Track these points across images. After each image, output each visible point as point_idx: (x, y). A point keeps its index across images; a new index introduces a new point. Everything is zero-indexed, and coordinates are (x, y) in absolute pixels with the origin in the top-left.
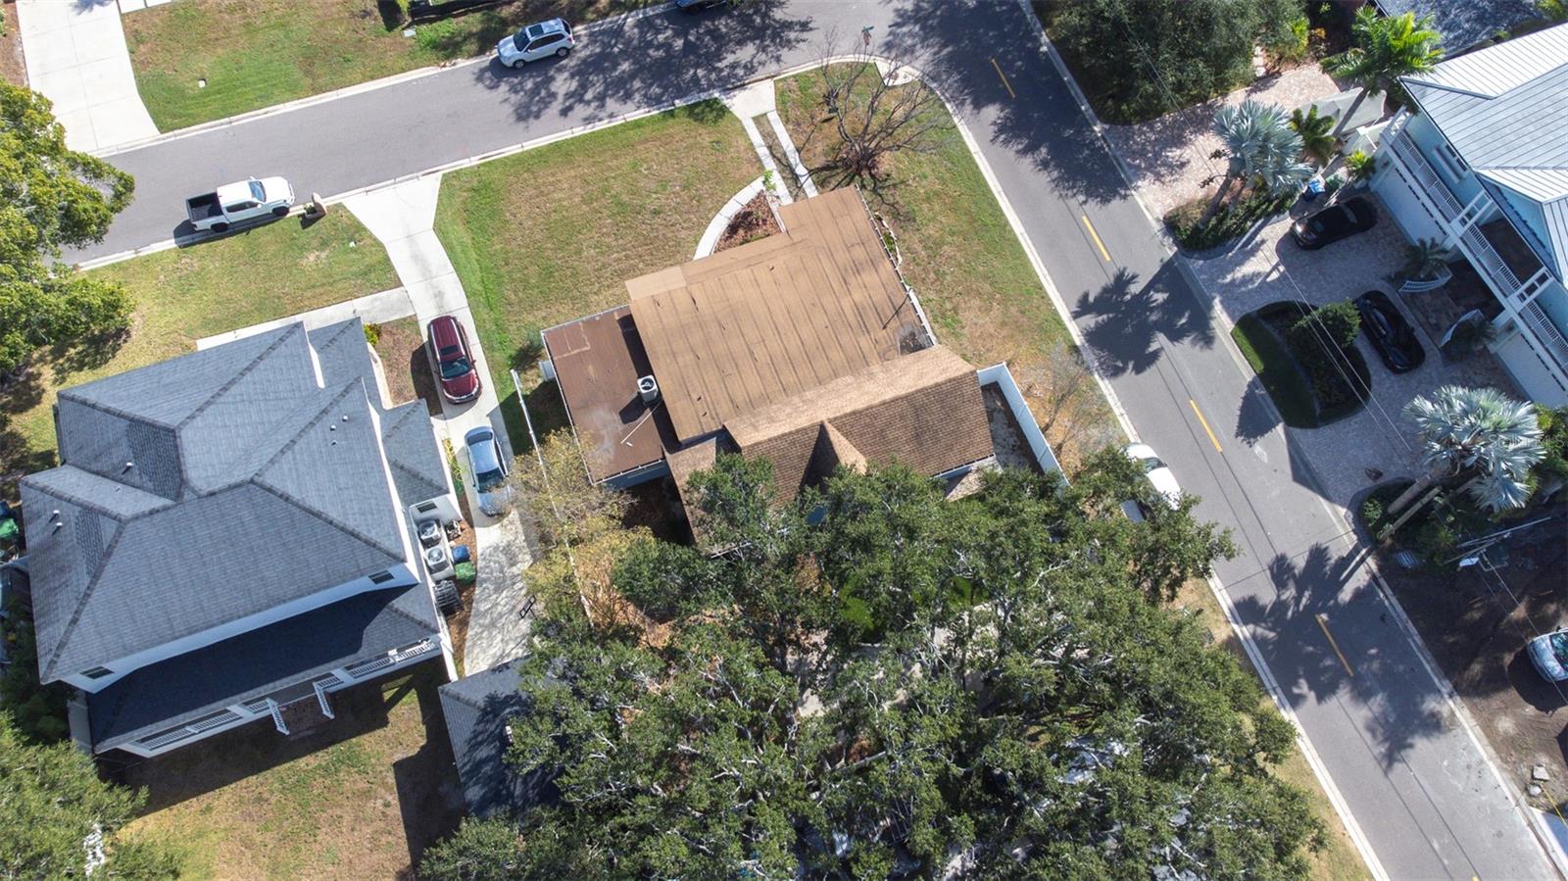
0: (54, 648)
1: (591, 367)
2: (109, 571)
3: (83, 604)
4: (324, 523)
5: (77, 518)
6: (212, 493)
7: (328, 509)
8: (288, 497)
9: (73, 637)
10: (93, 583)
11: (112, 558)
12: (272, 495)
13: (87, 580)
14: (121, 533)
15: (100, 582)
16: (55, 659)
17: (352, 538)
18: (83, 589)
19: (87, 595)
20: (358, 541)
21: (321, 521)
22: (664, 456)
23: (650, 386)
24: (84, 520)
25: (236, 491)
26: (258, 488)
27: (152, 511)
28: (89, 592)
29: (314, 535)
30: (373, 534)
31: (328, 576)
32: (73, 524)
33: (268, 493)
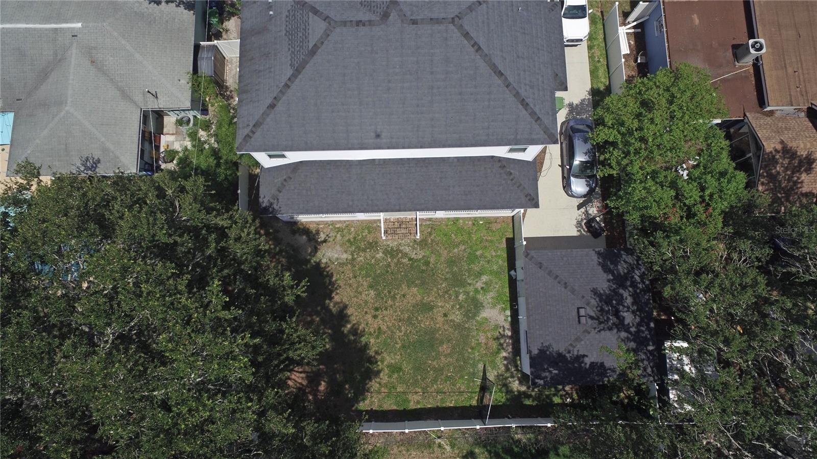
0: (251, 125)
1: (695, 17)
2: (309, 69)
3: (282, 92)
4: (502, 85)
5: (289, 11)
6: (414, 22)
7: (507, 73)
8: (479, 48)
9: (268, 120)
10: (294, 76)
11: (315, 57)
12: (466, 42)
13: (289, 72)
14: (329, 35)
15: (300, 76)
16: (251, 134)
17: (521, 107)
18: (284, 79)
19: (287, 86)
20: (524, 112)
21: (500, 82)
22: (745, 115)
23: (761, 49)
24: (294, 15)
25: (437, 27)
26: (456, 30)
27: (359, 23)
28: (289, 83)
29: (489, 93)
30: (537, 110)
31: (488, 135)
32: (284, 16)
33: (463, 38)
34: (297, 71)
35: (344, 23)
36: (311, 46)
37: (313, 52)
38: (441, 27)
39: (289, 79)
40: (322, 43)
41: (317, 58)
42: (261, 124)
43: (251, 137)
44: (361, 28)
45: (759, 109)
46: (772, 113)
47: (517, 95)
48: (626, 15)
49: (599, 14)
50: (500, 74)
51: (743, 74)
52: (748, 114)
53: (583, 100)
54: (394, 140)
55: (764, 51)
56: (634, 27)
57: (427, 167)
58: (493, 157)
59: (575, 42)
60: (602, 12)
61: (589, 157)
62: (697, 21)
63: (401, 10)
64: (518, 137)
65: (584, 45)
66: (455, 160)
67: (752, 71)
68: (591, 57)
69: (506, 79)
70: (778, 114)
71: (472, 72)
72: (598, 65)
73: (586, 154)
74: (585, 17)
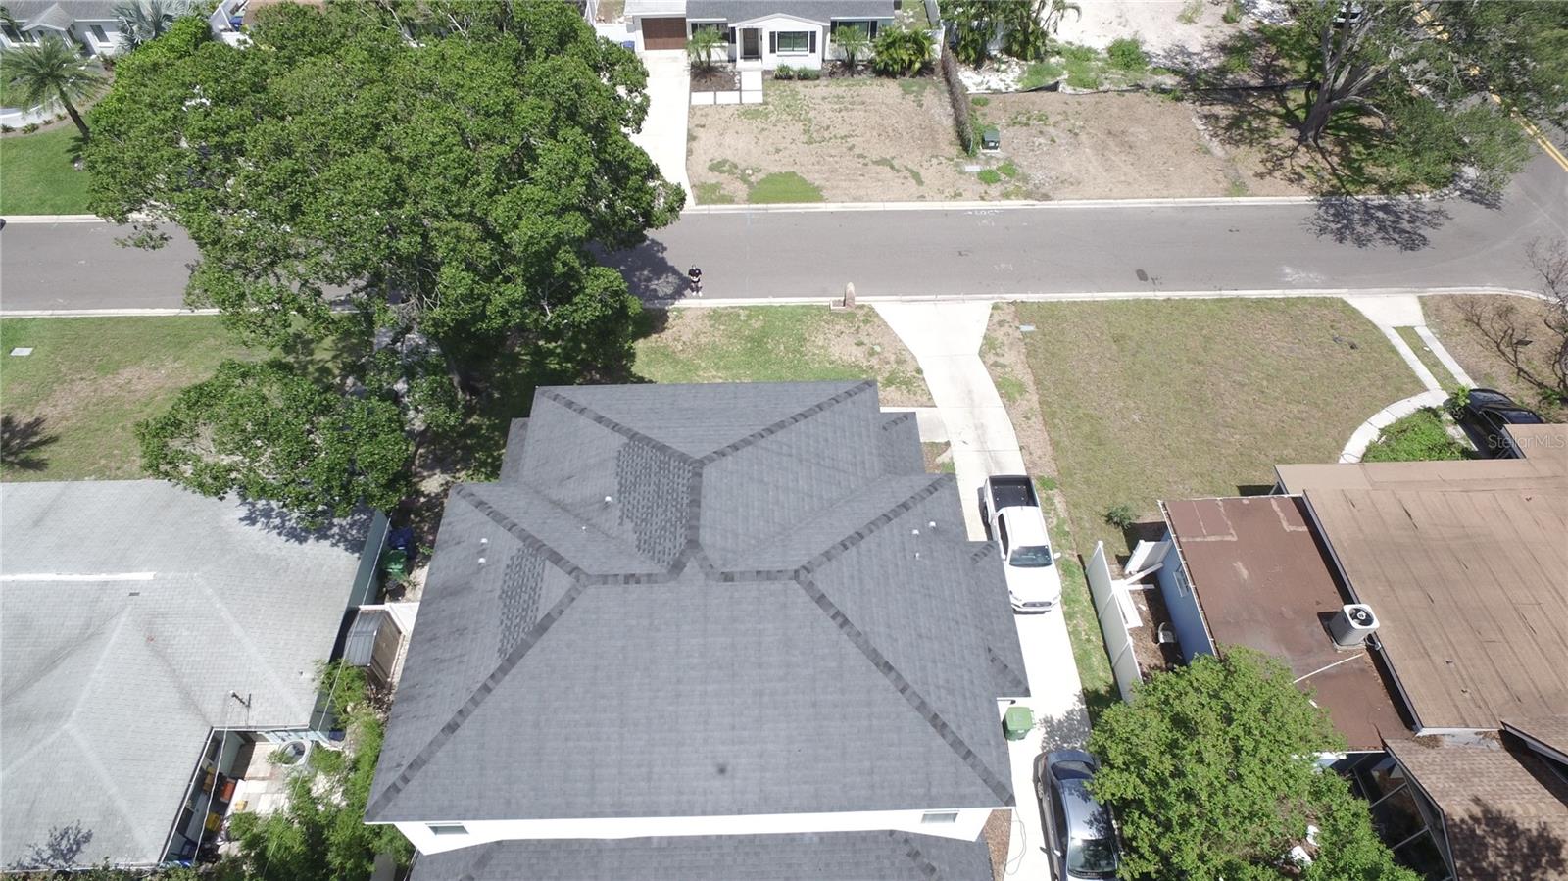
0: (405, 764)
1: (1239, 565)
2: (531, 660)
3: (475, 701)
4: (892, 688)
5: (512, 558)
6: (728, 578)
7: (900, 665)
8: (845, 622)
9: (439, 754)
10: (503, 670)
11: (545, 636)
12: (820, 611)
13: (494, 664)
14: (573, 599)
15: (513, 671)
16: (400, 784)
17: (931, 730)
18: (483, 677)
19: (486, 689)
20: (940, 740)
21: (887, 682)
22: (1385, 745)
23: (1368, 621)
24: (520, 564)
25: (767, 585)
26: (802, 592)
27: (630, 578)
28: (491, 684)
29: (869, 704)
30: (964, 735)
31: (872, 787)
32: (503, 566)
33: (814, 605)
34: (510, 662)
35: (604, 579)
36: (540, 616)
37: (542, 629)
38: (777, 586)
39: (492, 676)
40: (561, 612)
41: (550, 639)
42: (425, 763)
43: (398, 790)
44: (633, 586)
45: (1407, 731)
46: (1433, 741)
47: (922, 706)
48: (1123, 561)
49: (1076, 559)
50: (888, 668)
51: (1356, 666)
52: (1388, 742)
53: (1071, 713)
54: (685, 798)
55: (1376, 625)
56: (1143, 581)
57: (756, 854)
58: (892, 833)
59: (1037, 608)
60: (1079, 556)
61: (1099, 831)
62: (1245, 574)
63: (705, 558)
64: (934, 791)
65: (1057, 613)
66: (816, 839)
67: (1369, 660)
68: (1073, 633)
69: (899, 677)
70: (1447, 743)
71: (834, 665)
72: (1089, 646)
73: (1090, 823)
74: (1048, 564)
